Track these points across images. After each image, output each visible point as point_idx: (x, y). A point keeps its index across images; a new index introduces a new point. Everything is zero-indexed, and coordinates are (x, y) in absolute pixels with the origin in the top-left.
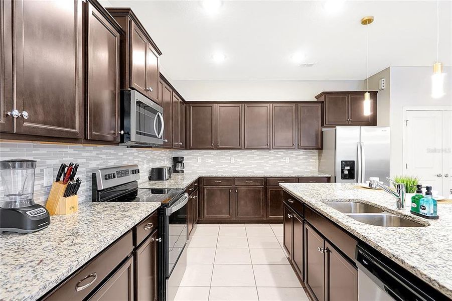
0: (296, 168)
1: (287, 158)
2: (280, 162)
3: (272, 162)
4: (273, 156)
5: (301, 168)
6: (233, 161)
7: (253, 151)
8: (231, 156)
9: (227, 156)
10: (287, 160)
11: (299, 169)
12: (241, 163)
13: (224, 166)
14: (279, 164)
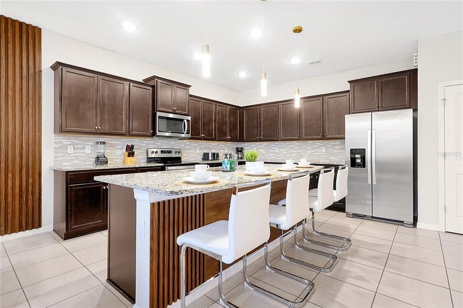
0: (333, 158)
1: (323, 148)
2: (317, 152)
3: (309, 152)
4: (310, 146)
5: (338, 158)
6: (277, 151)
7: (294, 142)
8: (277, 147)
9: (274, 147)
10: (324, 150)
11: (336, 159)
12: (284, 152)
13: (271, 155)
14: (316, 154)
